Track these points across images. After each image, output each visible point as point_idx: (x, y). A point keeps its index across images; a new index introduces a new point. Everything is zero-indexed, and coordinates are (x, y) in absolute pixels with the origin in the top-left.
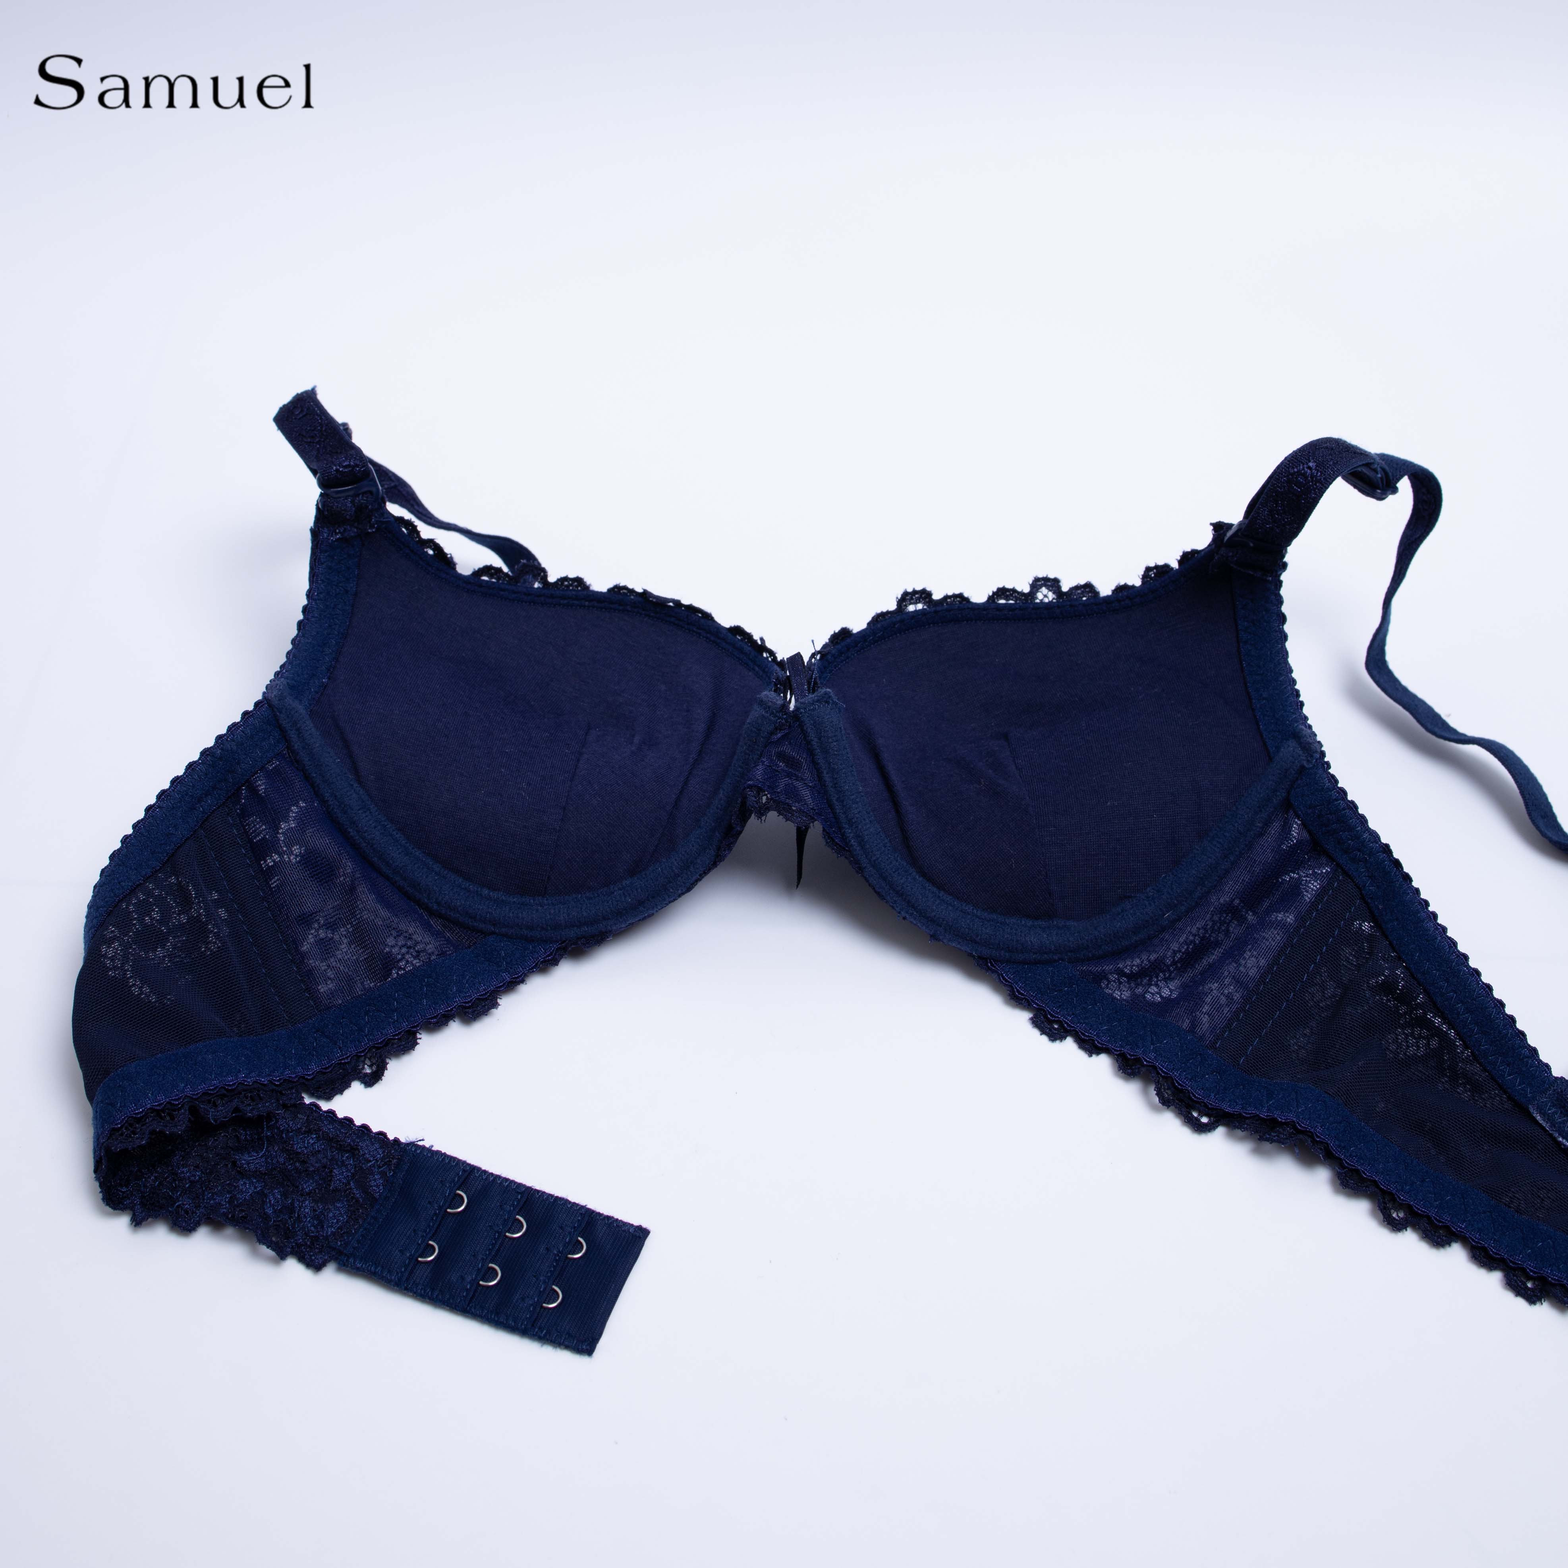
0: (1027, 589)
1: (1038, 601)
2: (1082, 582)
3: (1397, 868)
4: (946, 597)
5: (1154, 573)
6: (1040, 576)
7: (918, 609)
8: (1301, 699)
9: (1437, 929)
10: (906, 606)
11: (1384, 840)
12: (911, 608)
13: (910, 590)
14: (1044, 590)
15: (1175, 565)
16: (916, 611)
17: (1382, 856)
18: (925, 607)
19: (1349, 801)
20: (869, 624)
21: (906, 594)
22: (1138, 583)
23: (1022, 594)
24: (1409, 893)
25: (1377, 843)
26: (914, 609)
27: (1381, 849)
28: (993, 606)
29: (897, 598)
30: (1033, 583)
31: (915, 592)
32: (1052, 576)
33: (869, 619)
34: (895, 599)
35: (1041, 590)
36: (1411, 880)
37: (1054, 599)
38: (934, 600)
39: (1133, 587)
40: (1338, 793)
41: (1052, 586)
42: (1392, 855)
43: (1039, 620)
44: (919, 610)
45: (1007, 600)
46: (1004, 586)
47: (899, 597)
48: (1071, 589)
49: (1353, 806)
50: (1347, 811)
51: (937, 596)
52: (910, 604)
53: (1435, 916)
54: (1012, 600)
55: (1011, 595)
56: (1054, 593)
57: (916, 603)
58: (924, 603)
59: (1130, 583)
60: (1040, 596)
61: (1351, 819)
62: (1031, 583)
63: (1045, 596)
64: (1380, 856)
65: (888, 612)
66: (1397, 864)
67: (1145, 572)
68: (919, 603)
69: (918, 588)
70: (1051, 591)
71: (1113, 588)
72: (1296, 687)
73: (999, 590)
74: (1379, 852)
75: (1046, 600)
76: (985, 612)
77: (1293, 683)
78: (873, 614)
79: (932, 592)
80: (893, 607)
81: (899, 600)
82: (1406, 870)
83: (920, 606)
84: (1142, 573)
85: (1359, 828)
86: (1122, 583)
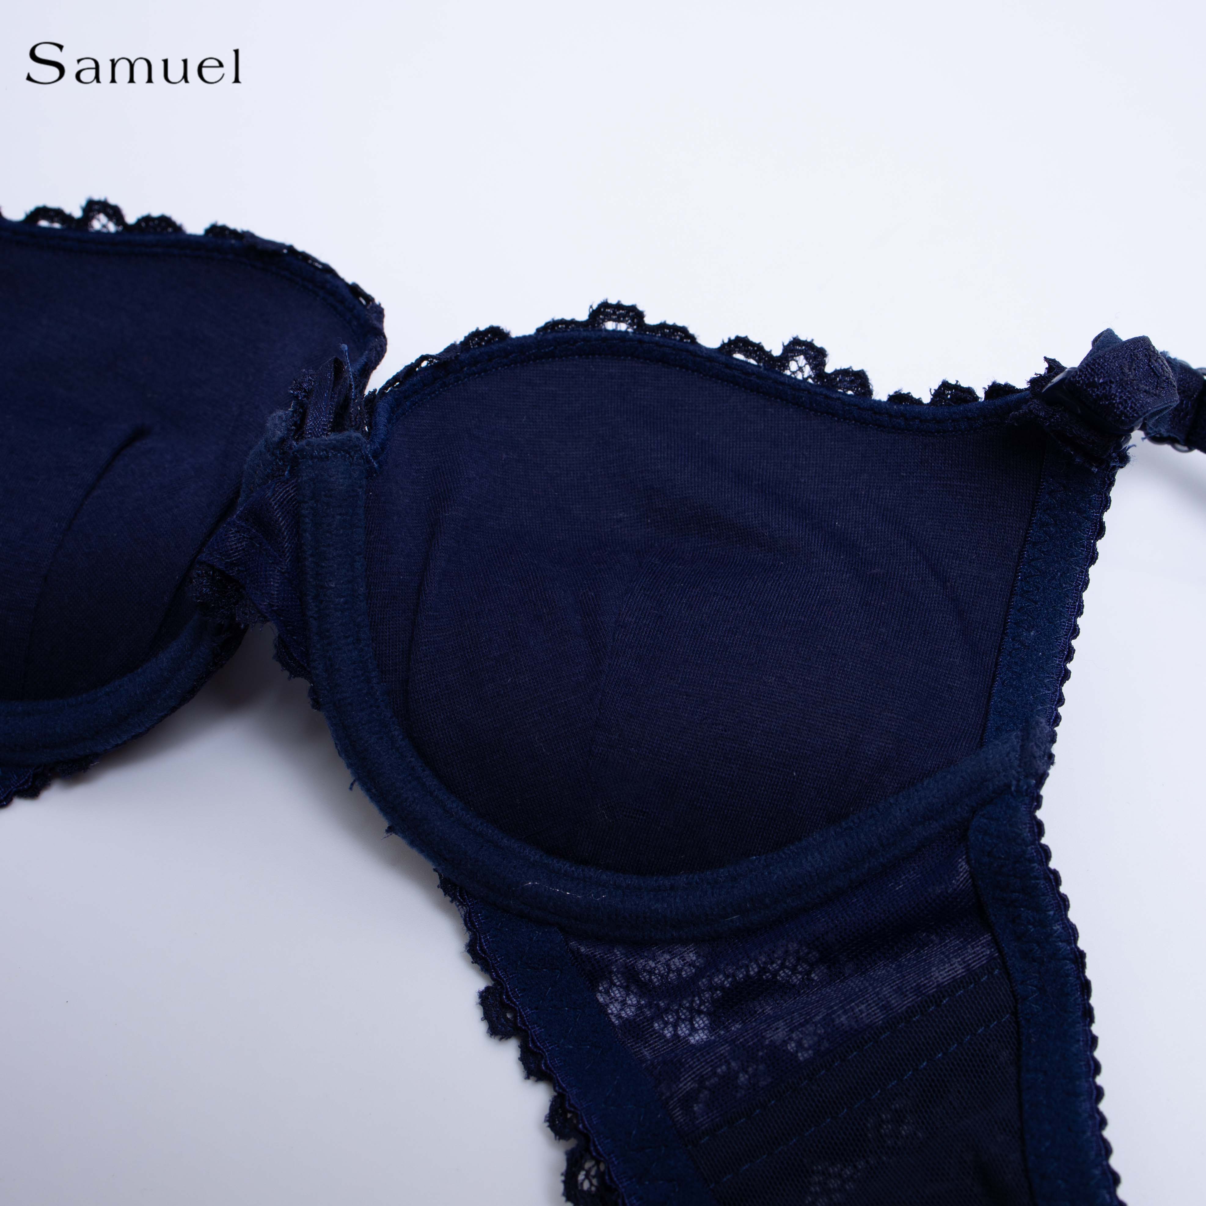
0: (777, 351)
1: (788, 373)
2: (856, 368)
3: (1083, 994)
4: (663, 326)
5: (951, 394)
6: (802, 338)
7: (619, 329)
8: (1069, 666)
9: (1092, 1117)
10: (604, 321)
11: (1081, 944)
12: (610, 325)
13: (613, 301)
14: (801, 360)
15: (981, 394)
16: (614, 331)
17: (1070, 966)
18: (630, 330)
19: (1049, 869)
20: (538, 330)
21: (605, 305)
22: (927, 399)
23: (769, 355)
24: (1079, 1041)
25: (1069, 944)
26: (614, 327)
27: (1071, 956)
28: (723, 358)
29: (591, 307)
30: (789, 345)
31: (619, 306)
32: (818, 344)
33: (541, 324)
34: (588, 307)
35: (797, 358)
36: (1092, 1020)
37: (810, 377)
38: (645, 325)
39: (919, 402)
40: (1037, 851)
41: (815, 358)
42: (1083, 972)
43: (779, 400)
44: (620, 331)
45: (747, 356)
46: (746, 337)
47: (595, 307)
48: (837, 373)
49: (1055, 878)
50: (1042, 882)
51: (651, 320)
52: (609, 320)
53: (1099, 1093)
54: (754, 359)
55: (755, 352)
56: (812, 369)
57: (618, 320)
58: (630, 324)
59: (916, 396)
60: (793, 366)
61: (1044, 895)
62: (786, 344)
63: (801, 369)
64: (1066, 965)
65: (573, 322)
66: (1086, 987)
67: (940, 387)
68: (622, 322)
69: (627, 302)
70: (810, 364)
71: (892, 393)
72: (1074, 643)
73: (738, 339)
74: (1066, 959)
75: (800, 376)
76: (708, 364)
77: (1072, 634)
78: (548, 319)
79: (645, 313)
80: (583, 316)
81: (593, 311)
82: (1093, 1001)
83: (623, 327)
84: (937, 388)
85: (1051, 913)
86: (905, 391)
